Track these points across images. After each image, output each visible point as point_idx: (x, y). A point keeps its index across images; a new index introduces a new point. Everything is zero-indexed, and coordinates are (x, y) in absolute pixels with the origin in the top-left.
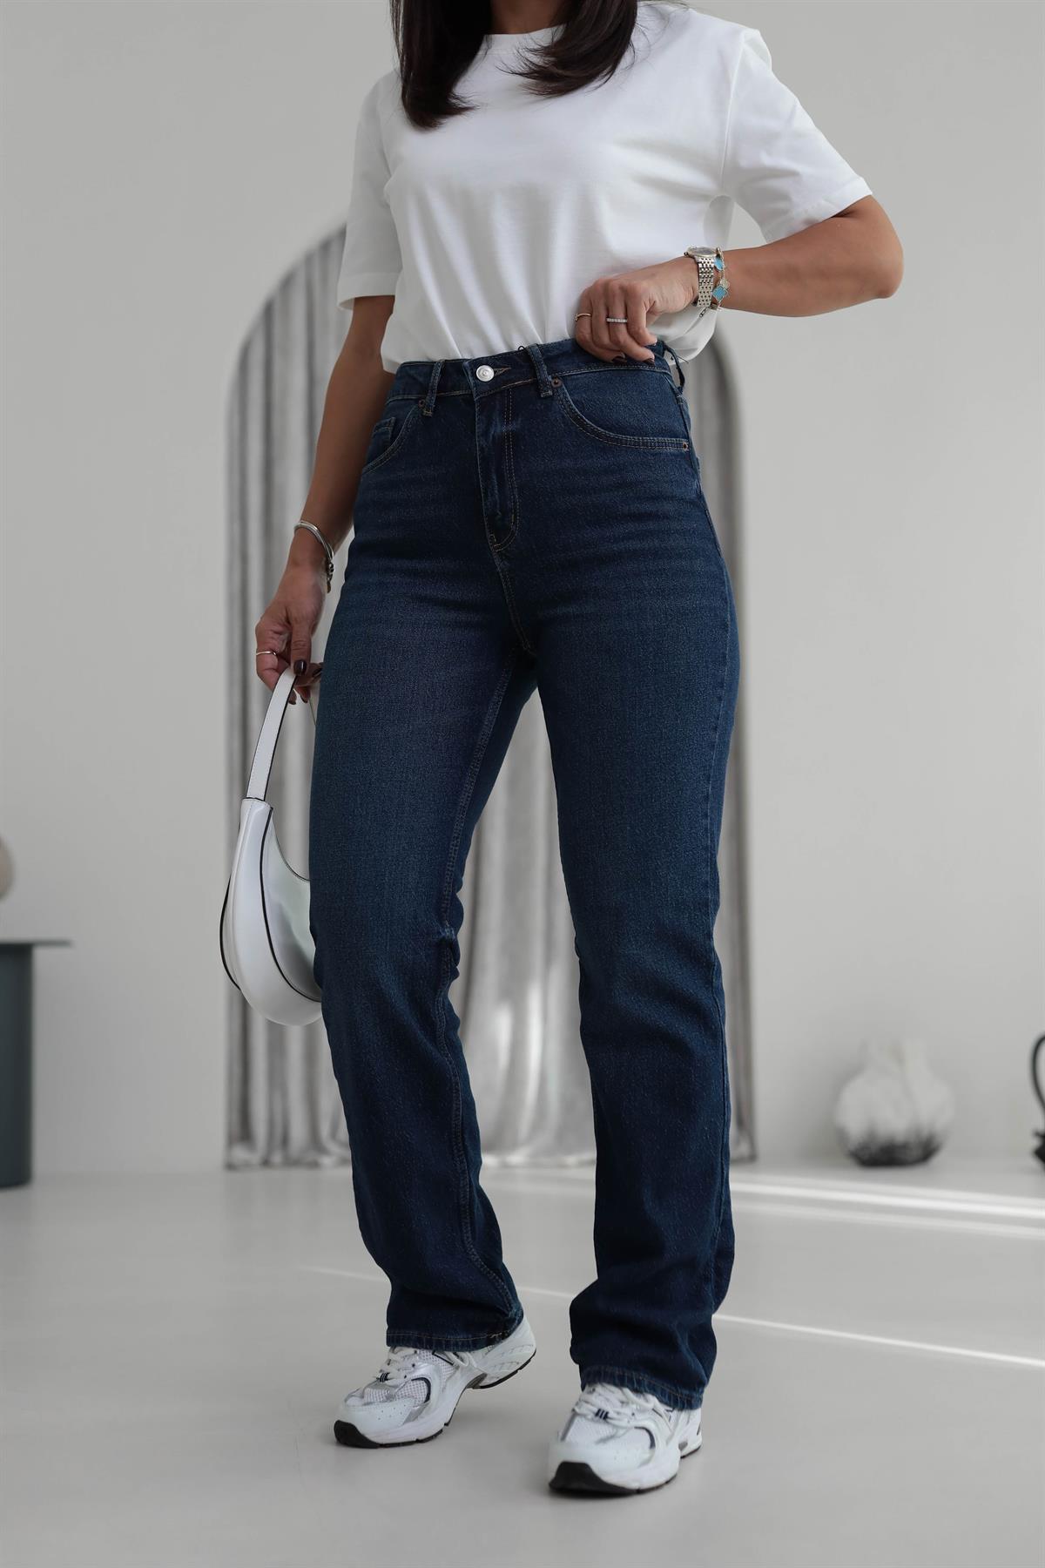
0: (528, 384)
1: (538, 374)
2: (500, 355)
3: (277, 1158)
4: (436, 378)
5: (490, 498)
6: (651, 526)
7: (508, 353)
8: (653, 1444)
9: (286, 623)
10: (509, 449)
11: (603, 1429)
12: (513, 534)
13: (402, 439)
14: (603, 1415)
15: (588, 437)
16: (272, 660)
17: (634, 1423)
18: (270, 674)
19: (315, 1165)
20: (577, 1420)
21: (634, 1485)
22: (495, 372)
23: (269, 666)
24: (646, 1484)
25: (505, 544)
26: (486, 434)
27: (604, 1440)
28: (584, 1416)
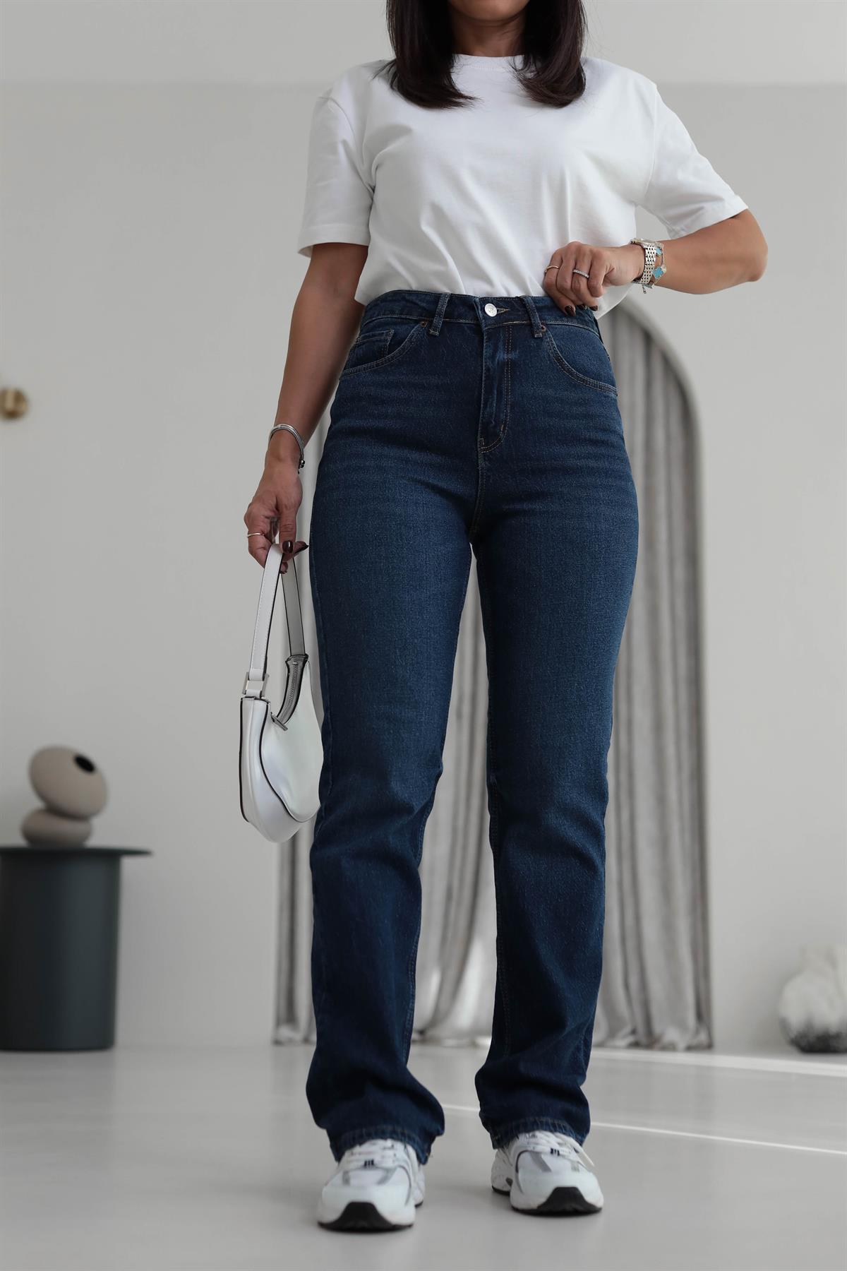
0: (523, 324)
1: (532, 319)
2: (501, 298)
4: (443, 306)
5: (488, 409)
6: (603, 450)
7: (507, 298)
9: (275, 509)
10: (507, 372)
12: (500, 440)
13: (403, 349)
15: (564, 374)
16: (262, 541)
18: (261, 552)
22: (498, 311)
23: (261, 545)
25: (490, 448)
26: (493, 357)
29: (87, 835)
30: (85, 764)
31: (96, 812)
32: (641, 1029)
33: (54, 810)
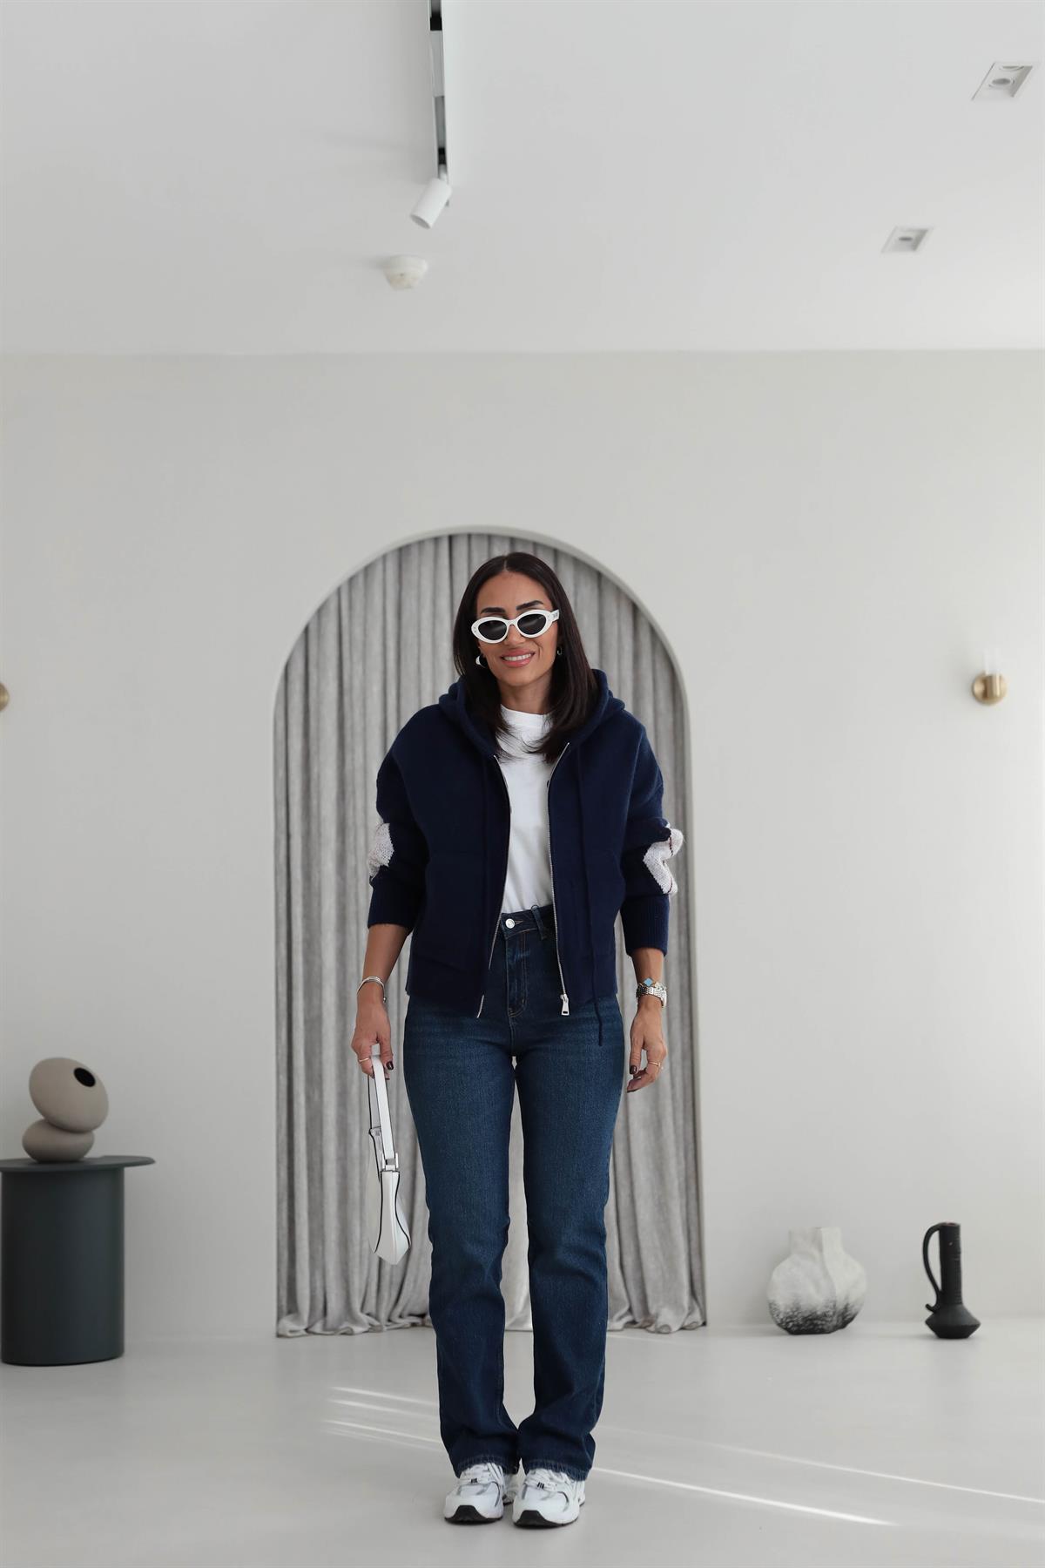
0: (533, 931)
1: (539, 926)
2: (517, 912)
3: (318, 1328)
7: (522, 912)
8: (567, 1500)
10: (524, 966)
11: (543, 1494)
12: (522, 1009)
14: (541, 1486)
17: (557, 1490)
19: (349, 1333)
20: (528, 1489)
21: (560, 1522)
22: (515, 923)
24: (565, 1521)
25: (516, 1014)
27: (544, 1499)
28: (531, 1486)
29: (89, 1147)
30: (85, 1077)
31: (96, 1127)
32: (637, 1307)
33: (53, 1124)
